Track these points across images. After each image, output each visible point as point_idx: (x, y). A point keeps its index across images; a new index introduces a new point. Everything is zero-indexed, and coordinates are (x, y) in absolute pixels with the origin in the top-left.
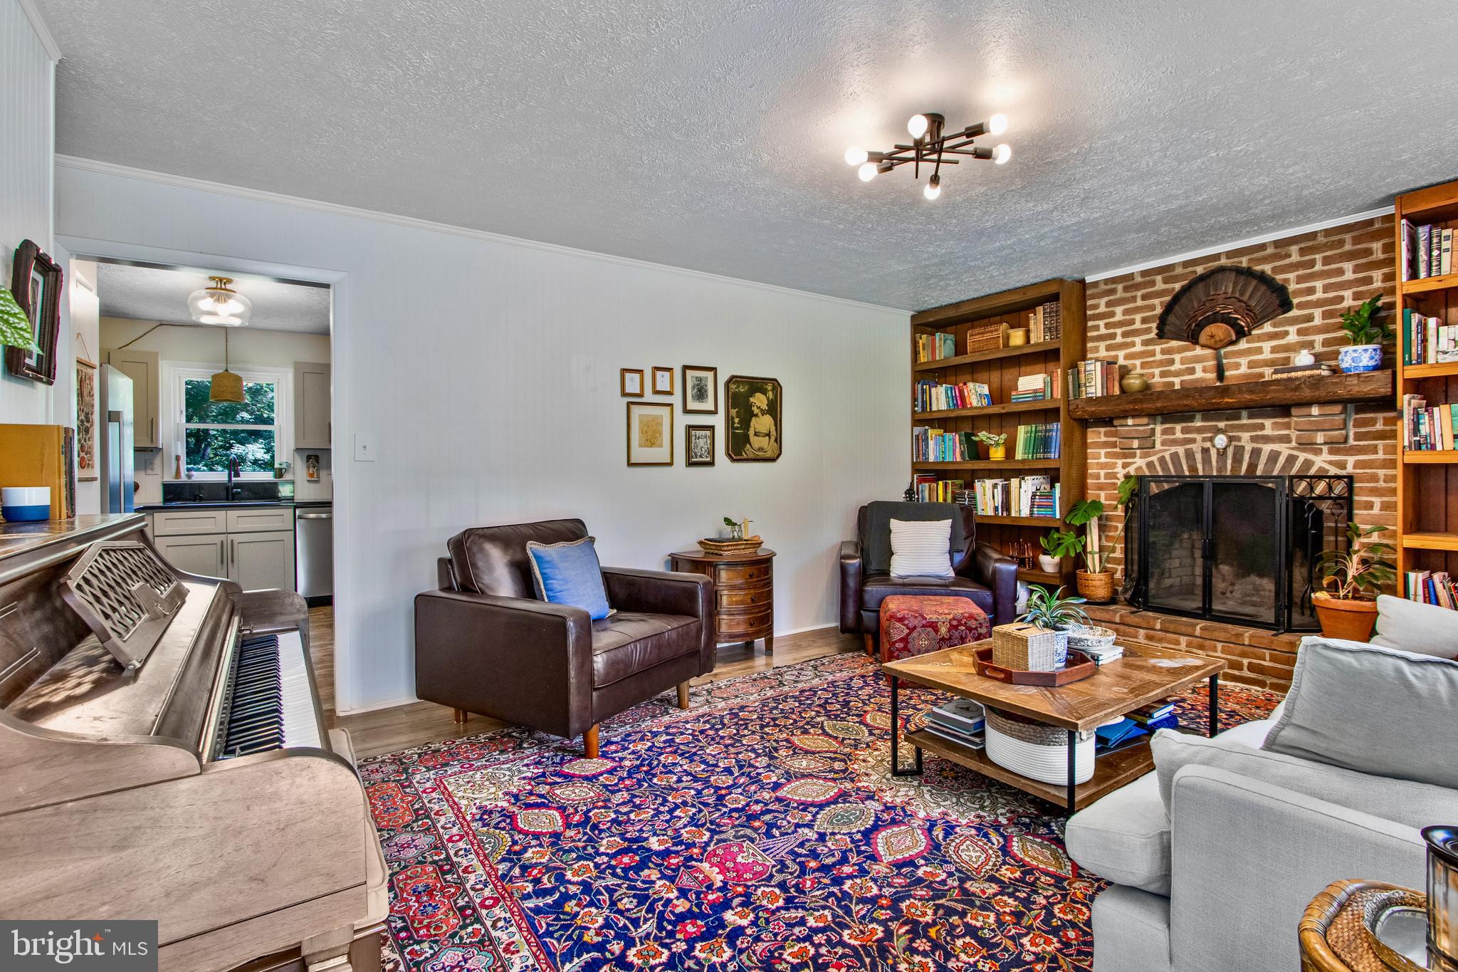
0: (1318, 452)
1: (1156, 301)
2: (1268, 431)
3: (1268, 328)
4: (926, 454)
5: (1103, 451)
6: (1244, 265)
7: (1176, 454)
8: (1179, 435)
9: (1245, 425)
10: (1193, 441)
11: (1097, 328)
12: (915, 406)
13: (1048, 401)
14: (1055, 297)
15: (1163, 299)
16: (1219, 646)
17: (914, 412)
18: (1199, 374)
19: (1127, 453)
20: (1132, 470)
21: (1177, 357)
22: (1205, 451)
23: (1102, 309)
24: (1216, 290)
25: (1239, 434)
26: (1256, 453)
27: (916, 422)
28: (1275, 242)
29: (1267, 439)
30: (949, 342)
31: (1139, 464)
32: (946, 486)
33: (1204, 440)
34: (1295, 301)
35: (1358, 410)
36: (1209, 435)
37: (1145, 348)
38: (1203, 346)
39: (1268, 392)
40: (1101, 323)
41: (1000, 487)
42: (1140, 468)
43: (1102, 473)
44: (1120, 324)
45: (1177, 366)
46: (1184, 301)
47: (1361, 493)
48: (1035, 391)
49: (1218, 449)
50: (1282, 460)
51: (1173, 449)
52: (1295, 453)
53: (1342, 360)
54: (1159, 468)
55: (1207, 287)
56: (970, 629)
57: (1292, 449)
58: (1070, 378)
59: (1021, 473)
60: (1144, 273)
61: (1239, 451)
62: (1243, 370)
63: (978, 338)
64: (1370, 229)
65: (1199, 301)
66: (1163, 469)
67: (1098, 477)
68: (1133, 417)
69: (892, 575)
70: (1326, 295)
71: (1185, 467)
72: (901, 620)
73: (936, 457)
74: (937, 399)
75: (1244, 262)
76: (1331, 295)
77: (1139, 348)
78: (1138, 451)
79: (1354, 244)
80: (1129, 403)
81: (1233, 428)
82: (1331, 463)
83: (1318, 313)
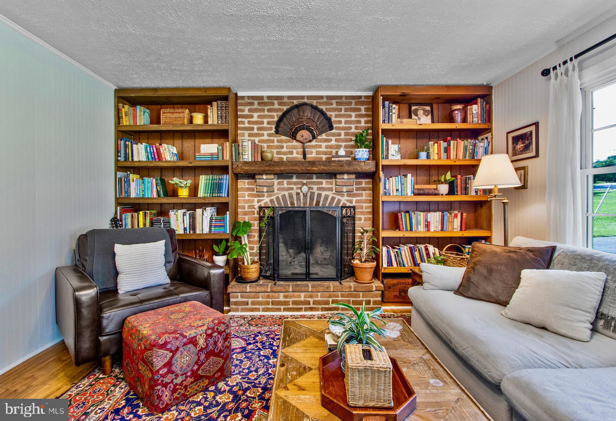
0: (343, 196)
1: (275, 114)
2: (324, 185)
3: (324, 136)
4: (128, 192)
5: (247, 193)
6: (315, 104)
7: (284, 195)
8: (286, 185)
9: (314, 182)
10: (292, 189)
11: (243, 123)
12: (118, 156)
13: (220, 161)
14: (225, 98)
15: (278, 113)
16: (319, 294)
17: (117, 161)
18: (295, 155)
19: (260, 194)
20: (262, 204)
21: (285, 145)
22: (298, 194)
23: (246, 112)
24: (303, 113)
25: (313, 186)
26: (319, 195)
27: (119, 168)
28: (327, 96)
29: (324, 189)
30: (146, 114)
31: (266, 200)
32: (145, 215)
33: (297, 188)
34: (334, 126)
35: (357, 178)
36: (300, 186)
37: (268, 138)
38: (298, 141)
39: (331, 166)
40: (246, 121)
41: (188, 215)
42: (266, 203)
43: (246, 205)
44: (256, 123)
45: (285, 150)
46: (288, 116)
47: (358, 214)
48: (212, 154)
49: (304, 194)
50: (329, 199)
51: (283, 193)
52: (334, 196)
53: (358, 154)
54: (276, 203)
55: (299, 111)
56: (220, 333)
57: (334, 194)
58: (233, 148)
59: (204, 205)
60: (269, 97)
61: (312, 194)
62: (314, 155)
63: (169, 115)
64: (360, 100)
65: (296, 118)
66: (278, 204)
67: (244, 207)
68: (266, 174)
69: (120, 292)
70: (346, 125)
71: (289, 203)
72: (163, 346)
73: (137, 194)
74: (138, 153)
75: (314, 103)
76: (347, 125)
77: (266, 137)
78: (266, 193)
79: (355, 105)
80: (267, 166)
81: (310, 183)
82: (348, 201)
83: (343, 132)
